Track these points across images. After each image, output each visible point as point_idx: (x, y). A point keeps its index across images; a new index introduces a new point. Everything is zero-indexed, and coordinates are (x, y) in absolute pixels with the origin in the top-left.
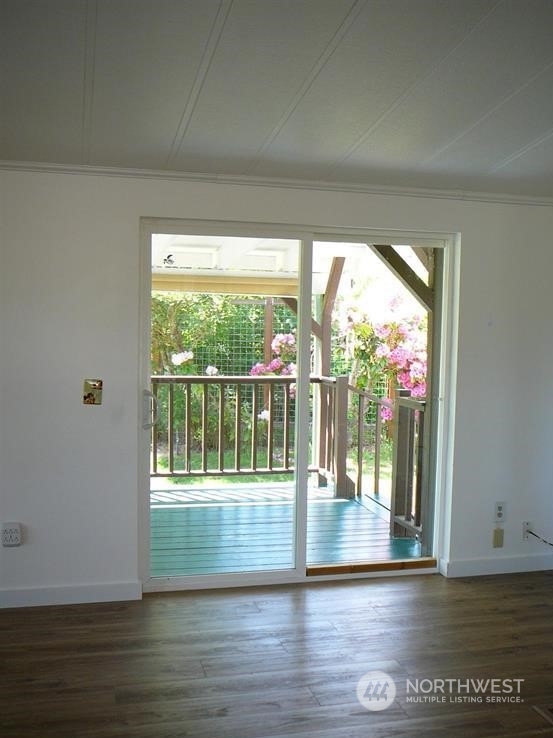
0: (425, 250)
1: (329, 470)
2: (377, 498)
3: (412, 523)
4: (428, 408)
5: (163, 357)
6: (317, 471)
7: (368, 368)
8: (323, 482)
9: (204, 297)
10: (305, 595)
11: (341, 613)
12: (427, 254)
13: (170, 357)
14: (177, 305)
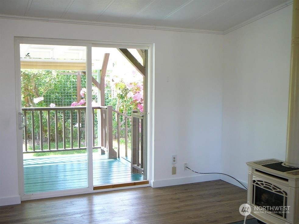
0: (142, 50)
1: (105, 147)
2: (127, 158)
3: (140, 167)
4: (144, 118)
5: (30, 100)
6: (100, 148)
7: (124, 102)
8: (103, 153)
9: (48, 72)
10: (93, 197)
11: (108, 203)
12: (143, 52)
13: (33, 100)
14: (35, 76)
